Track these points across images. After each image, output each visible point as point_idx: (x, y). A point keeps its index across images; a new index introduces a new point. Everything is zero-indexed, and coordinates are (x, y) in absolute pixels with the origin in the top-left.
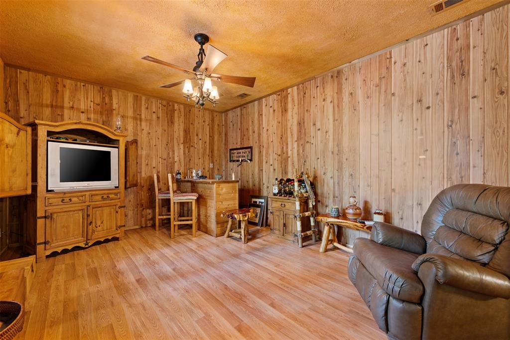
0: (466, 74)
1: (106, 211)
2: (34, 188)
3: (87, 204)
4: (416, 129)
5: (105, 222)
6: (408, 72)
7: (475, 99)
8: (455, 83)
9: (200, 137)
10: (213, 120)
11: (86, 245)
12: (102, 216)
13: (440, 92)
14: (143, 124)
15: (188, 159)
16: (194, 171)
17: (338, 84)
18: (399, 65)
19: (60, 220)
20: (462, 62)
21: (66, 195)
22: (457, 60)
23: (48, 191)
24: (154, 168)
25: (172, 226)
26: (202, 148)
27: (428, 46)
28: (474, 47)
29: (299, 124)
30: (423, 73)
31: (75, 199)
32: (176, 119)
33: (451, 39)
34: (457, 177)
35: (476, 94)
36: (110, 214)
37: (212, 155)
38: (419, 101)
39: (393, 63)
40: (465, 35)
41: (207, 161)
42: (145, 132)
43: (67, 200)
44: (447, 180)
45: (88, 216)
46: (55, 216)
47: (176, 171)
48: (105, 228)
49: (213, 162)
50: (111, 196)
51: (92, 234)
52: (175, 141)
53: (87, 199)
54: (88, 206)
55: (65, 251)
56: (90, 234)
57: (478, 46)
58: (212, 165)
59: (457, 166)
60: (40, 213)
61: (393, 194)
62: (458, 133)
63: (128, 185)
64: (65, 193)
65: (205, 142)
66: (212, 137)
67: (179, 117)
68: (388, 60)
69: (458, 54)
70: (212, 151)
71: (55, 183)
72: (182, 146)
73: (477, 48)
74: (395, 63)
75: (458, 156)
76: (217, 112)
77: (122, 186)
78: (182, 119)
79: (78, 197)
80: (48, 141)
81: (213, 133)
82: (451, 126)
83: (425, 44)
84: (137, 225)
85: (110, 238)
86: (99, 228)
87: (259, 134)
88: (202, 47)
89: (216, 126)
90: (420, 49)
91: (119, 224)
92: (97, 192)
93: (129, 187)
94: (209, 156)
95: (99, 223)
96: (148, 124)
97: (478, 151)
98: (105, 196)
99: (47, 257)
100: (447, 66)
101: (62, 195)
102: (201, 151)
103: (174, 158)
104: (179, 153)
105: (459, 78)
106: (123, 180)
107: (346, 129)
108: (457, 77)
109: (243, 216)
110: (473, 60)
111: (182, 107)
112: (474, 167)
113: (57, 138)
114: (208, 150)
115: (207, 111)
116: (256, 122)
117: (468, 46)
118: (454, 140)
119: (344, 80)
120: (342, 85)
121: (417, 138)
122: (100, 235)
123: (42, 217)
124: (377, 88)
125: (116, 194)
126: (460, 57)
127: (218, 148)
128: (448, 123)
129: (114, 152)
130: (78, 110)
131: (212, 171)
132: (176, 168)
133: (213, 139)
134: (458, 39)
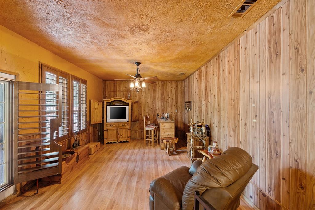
0: (279, 54)
1: (124, 130)
2: (103, 121)
3: (118, 127)
4: (251, 99)
5: (123, 135)
6: (247, 54)
7: (284, 75)
8: (272, 62)
9: (170, 96)
10: (177, 86)
11: (118, 141)
12: (122, 132)
13: (264, 69)
14: (143, 93)
15: (163, 108)
16: (166, 114)
17: (218, 64)
18: (243, 49)
19: (110, 132)
20: (276, 44)
21: (112, 124)
22: (273, 43)
23: (107, 122)
24: (147, 112)
25: (145, 140)
26: (171, 101)
27: (257, 33)
28: (284, 30)
29: (205, 89)
30: (255, 55)
31: (114, 125)
32: (157, 89)
33: (270, 25)
34: (273, 141)
35: (285, 72)
36: (125, 132)
37: (177, 105)
38: (253, 77)
39: (240, 48)
40: (278, 20)
41: (174, 108)
42: (143, 97)
43: (112, 125)
44: (268, 142)
45: (118, 131)
46: (108, 130)
47: (157, 114)
48: (123, 137)
49: (177, 109)
50: (126, 125)
51: (119, 138)
52: (157, 99)
53: (118, 125)
54: (118, 128)
55: (111, 143)
56: (118, 138)
57: (286, 29)
58: (177, 110)
59: (273, 132)
60: (105, 129)
61: (241, 145)
62: (274, 105)
63: (132, 121)
64: (111, 123)
65: (173, 99)
66: (177, 95)
67: (159, 88)
68: (238, 46)
69: (274, 37)
70: (177, 103)
71: (109, 120)
72: (160, 102)
73: (285, 30)
74: (242, 47)
75: (274, 123)
76: (179, 81)
77: (130, 121)
78: (160, 88)
79: (115, 124)
80: (107, 105)
81: (177, 92)
82: (270, 98)
83: (256, 31)
84: (140, 137)
85: (122, 141)
86: (121, 137)
87: (193, 94)
88: (138, 67)
89: (179, 89)
90: (254, 35)
91: (128, 136)
92: (121, 123)
93: (133, 122)
94: (175, 106)
95: (121, 134)
96: (145, 93)
97: (286, 122)
98: (124, 125)
99: (107, 143)
100: (268, 48)
101: (110, 124)
102: (170, 103)
103: (156, 108)
104: (158, 105)
105: (274, 57)
106: (130, 119)
107: (222, 95)
108: (273, 57)
109: (167, 142)
110: (283, 41)
111: (160, 82)
112: (284, 135)
113: (110, 104)
114: (174, 103)
115: (174, 82)
116: (192, 87)
117: (280, 29)
118: (272, 110)
119: (221, 62)
120: (220, 64)
121: (252, 105)
122: (121, 139)
123: (105, 131)
124: (234, 66)
125: (127, 124)
126: (275, 40)
127: (181, 101)
128: (268, 95)
129: (127, 107)
130: (121, 91)
131: (177, 114)
132: (157, 112)
133: (177, 96)
134: (274, 25)
